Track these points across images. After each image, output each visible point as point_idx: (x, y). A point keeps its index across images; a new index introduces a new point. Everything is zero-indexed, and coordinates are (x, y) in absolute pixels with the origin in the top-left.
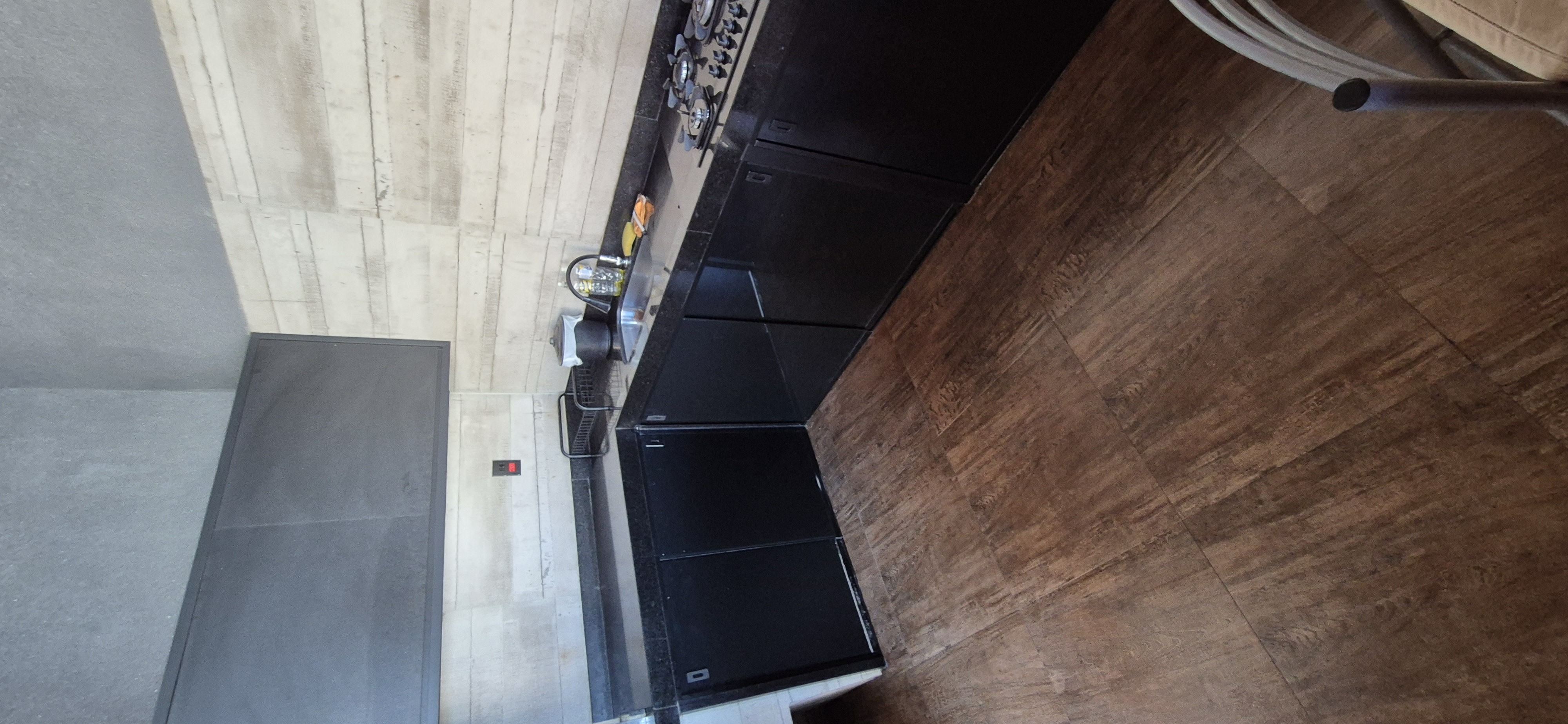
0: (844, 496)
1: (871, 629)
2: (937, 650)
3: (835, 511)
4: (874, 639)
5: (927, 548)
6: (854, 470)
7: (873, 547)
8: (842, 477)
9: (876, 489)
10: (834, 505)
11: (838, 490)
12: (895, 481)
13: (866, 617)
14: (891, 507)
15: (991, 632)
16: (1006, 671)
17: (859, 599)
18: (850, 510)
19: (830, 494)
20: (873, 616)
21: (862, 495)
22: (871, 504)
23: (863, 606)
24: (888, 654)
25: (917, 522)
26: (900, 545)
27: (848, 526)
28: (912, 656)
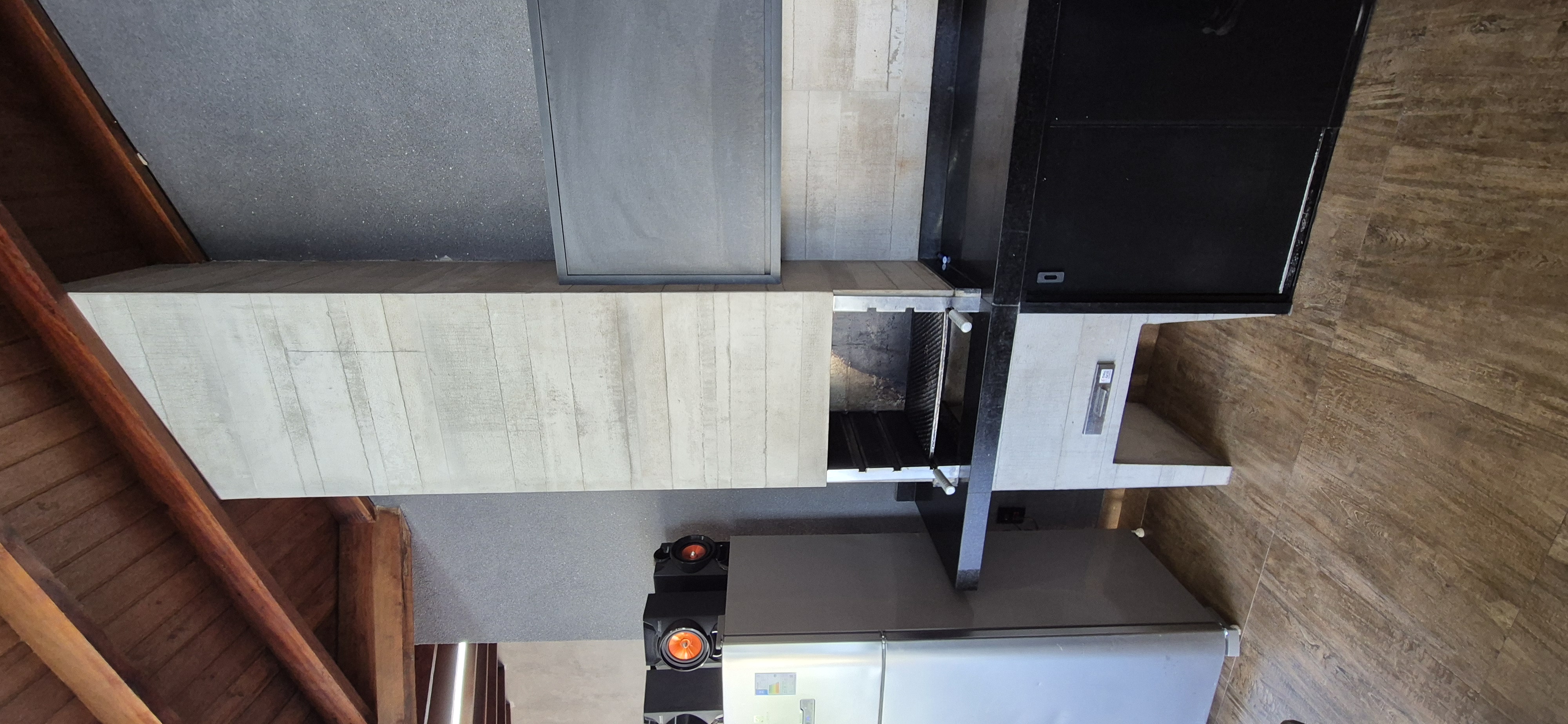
0: (1395, 67)
1: (1297, 266)
2: (1384, 363)
3: (1357, 81)
4: (1293, 279)
5: (1499, 256)
6: (1456, 40)
7: (1386, 180)
8: (1418, 34)
9: (1477, 102)
10: (1363, 68)
11: (1389, 51)
12: (1536, 118)
13: (1300, 251)
14: (1483, 150)
15: (1508, 424)
16: (1483, 470)
17: (1304, 223)
18: (1390, 97)
19: (1367, 49)
20: (1310, 255)
21: (1434, 91)
22: (1444, 118)
23: (1305, 235)
24: (1302, 306)
25: (1517, 209)
26: (1445, 214)
27: (1366, 118)
28: (1339, 337)
